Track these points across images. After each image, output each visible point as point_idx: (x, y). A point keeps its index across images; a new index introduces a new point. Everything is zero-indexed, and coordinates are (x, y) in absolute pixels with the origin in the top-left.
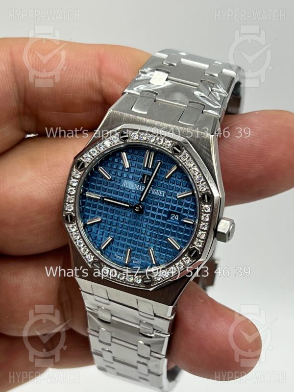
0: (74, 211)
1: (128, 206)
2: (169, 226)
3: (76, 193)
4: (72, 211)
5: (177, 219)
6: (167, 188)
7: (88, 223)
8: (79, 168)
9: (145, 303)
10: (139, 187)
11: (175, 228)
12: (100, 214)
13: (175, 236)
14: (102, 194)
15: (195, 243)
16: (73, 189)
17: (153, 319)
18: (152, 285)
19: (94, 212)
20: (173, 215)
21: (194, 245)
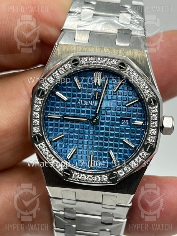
0: (41, 132)
1: (86, 119)
2: (122, 131)
3: (40, 117)
4: (39, 132)
5: (128, 123)
6: (116, 100)
7: (53, 140)
8: (40, 95)
9: (110, 196)
10: (93, 102)
11: (127, 131)
12: (62, 131)
13: (128, 137)
14: (61, 114)
15: (149, 139)
16: (37, 113)
17: (115, 209)
18: (117, 180)
19: (56, 130)
20: (124, 121)
21: (148, 141)
